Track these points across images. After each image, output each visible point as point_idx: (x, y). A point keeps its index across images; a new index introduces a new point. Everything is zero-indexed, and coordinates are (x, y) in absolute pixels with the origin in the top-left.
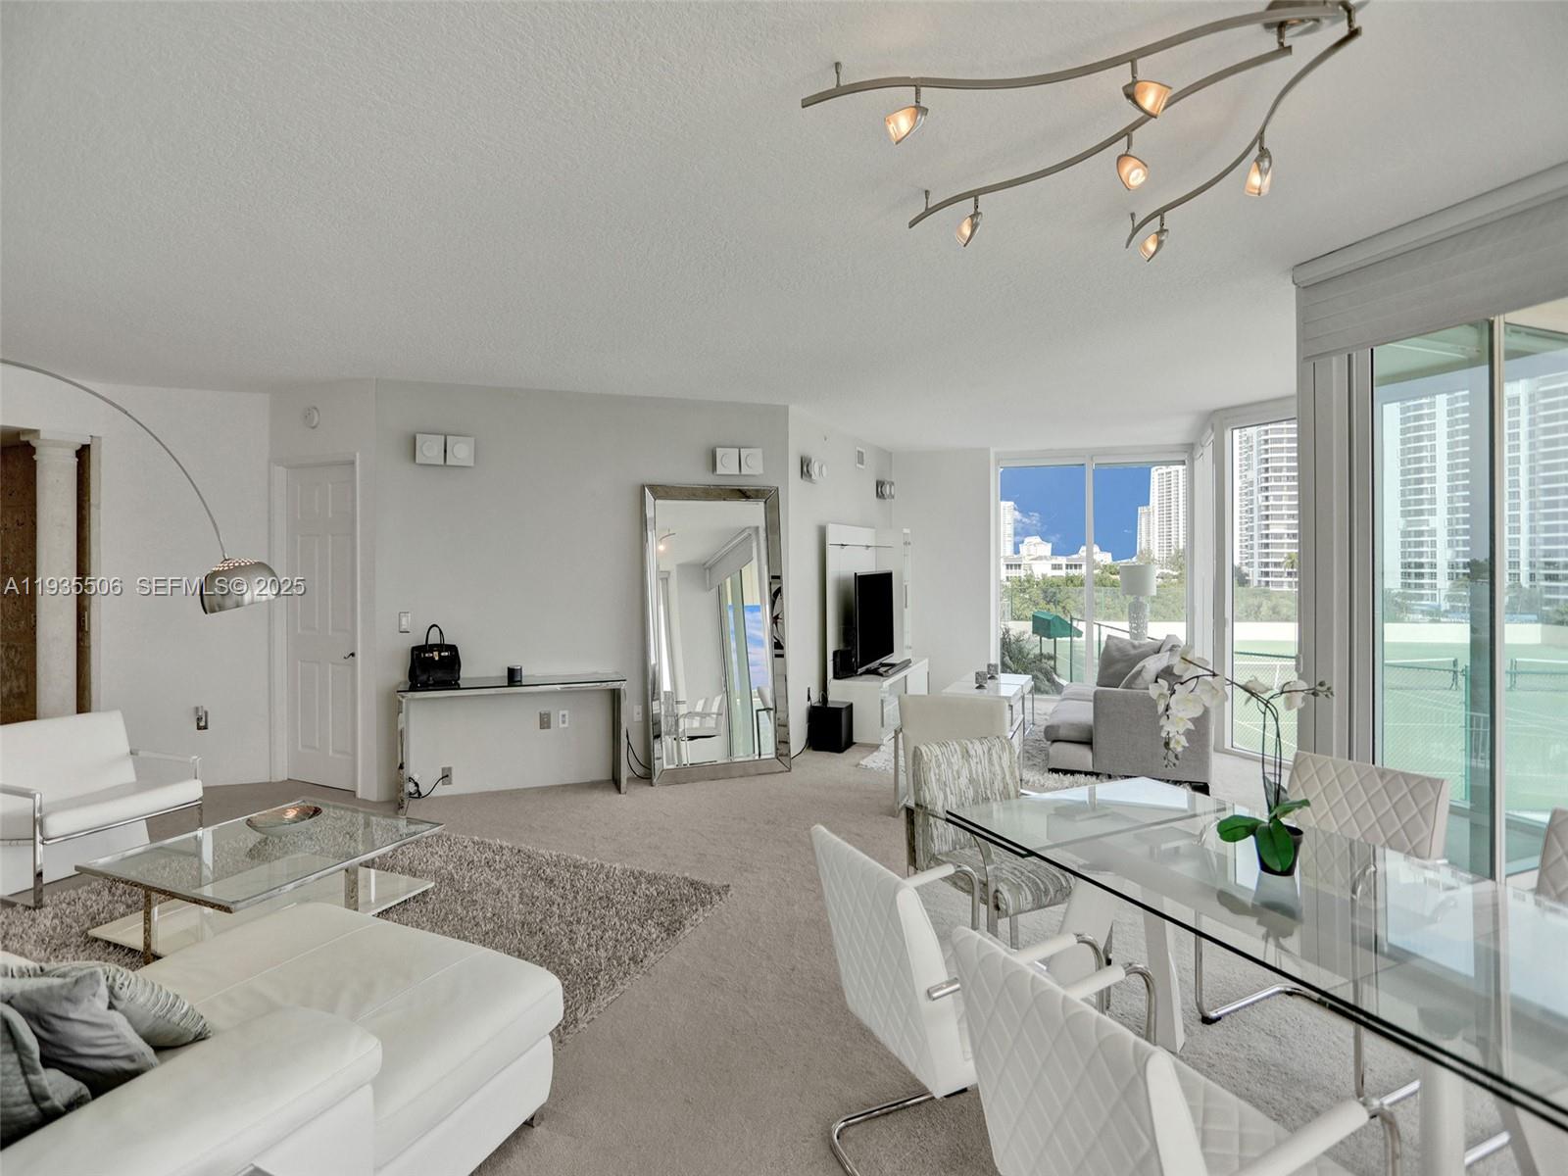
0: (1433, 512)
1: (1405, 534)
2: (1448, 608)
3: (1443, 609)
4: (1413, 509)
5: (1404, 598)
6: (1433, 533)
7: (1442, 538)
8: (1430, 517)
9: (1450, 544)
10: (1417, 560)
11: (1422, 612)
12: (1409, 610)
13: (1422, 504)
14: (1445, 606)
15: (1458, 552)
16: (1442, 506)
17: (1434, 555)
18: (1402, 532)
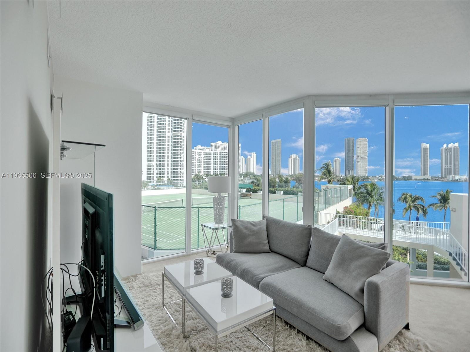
0: (153, 161)
1: (148, 166)
2: (156, 184)
3: (155, 185)
4: (150, 160)
5: (148, 182)
6: (153, 166)
7: (155, 167)
8: (153, 162)
9: (157, 169)
10: (150, 173)
11: (151, 186)
12: (148, 185)
13: (151, 159)
14: (155, 184)
15: (158, 171)
16: (155, 160)
17: (153, 172)
18: (147, 166)
